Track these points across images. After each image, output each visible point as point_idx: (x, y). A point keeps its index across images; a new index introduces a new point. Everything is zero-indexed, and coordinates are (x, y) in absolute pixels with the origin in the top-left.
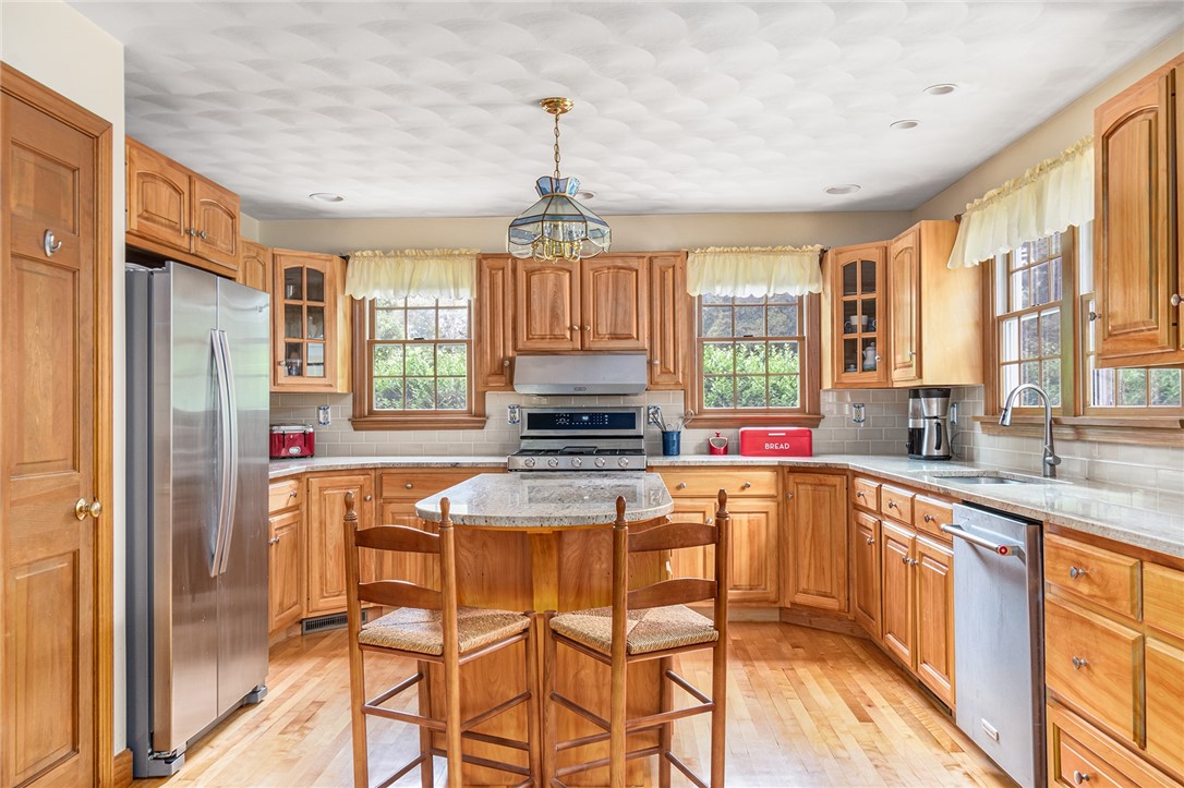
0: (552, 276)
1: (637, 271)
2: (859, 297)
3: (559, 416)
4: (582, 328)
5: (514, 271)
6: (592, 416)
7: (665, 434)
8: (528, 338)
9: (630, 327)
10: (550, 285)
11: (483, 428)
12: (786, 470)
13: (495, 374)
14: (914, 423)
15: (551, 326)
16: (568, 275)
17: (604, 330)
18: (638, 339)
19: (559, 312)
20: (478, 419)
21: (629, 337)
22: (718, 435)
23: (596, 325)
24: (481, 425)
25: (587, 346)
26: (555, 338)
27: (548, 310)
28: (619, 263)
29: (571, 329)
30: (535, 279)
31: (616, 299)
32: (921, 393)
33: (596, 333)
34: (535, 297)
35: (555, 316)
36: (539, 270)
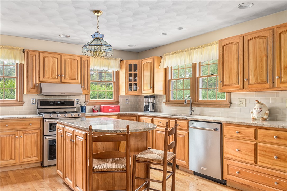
0: (52, 59)
1: (77, 60)
2: (133, 73)
3: (51, 102)
4: (61, 76)
5: (39, 56)
6: (60, 102)
7: (81, 107)
8: (44, 78)
9: (75, 76)
10: (51, 62)
11: (22, 106)
12: (119, 116)
13: (32, 88)
14: (145, 104)
15: (51, 74)
16: (56, 59)
17: (67, 77)
18: (77, 80)
19: (54, 71)
20: (20, 103)
21: (75, 79)
22: (95, 107)
23: (65, 75)
24: (21, 105)
25: (62, 81)
26: (53, 78)
27: (51, 69)
28: (72, 57)
29: (58, 76)
30: (46, 59)
31: (71, 68)
32: (149, 96)
33: (65, 78)
34: (46, 65)
35: (53, 71)
36: (47, 57)
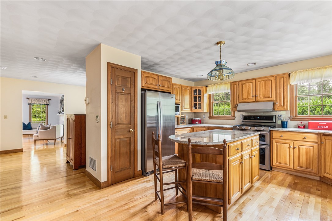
0: (248, 85)
1: (271, 80)
3: (251, 117)
4: (256, 96)
5: (239, 85)
6: (260, 117)
7: (282, 122)
8: (242, 99)
9: (269, 94)
10: (247, 87)
12: (321, 135)
13: (234, 108)
15: (247, 96)
16: (252, 84)
17: (261, 96)
18: (272, 97)
19: (250, 93)
21: (269, 97)
22: (301, 123)
23: (260, 95)
24: (234, 119)
25: (257, 100)
26: (249, 99)
27: (247, 93)
28: (266, 79)
29: (253, 97)
30: (244, 86)
31: (265, 88)
33: (260, 97)
34: (244, 90)
35: (249, 94)
36: (245, 83)
